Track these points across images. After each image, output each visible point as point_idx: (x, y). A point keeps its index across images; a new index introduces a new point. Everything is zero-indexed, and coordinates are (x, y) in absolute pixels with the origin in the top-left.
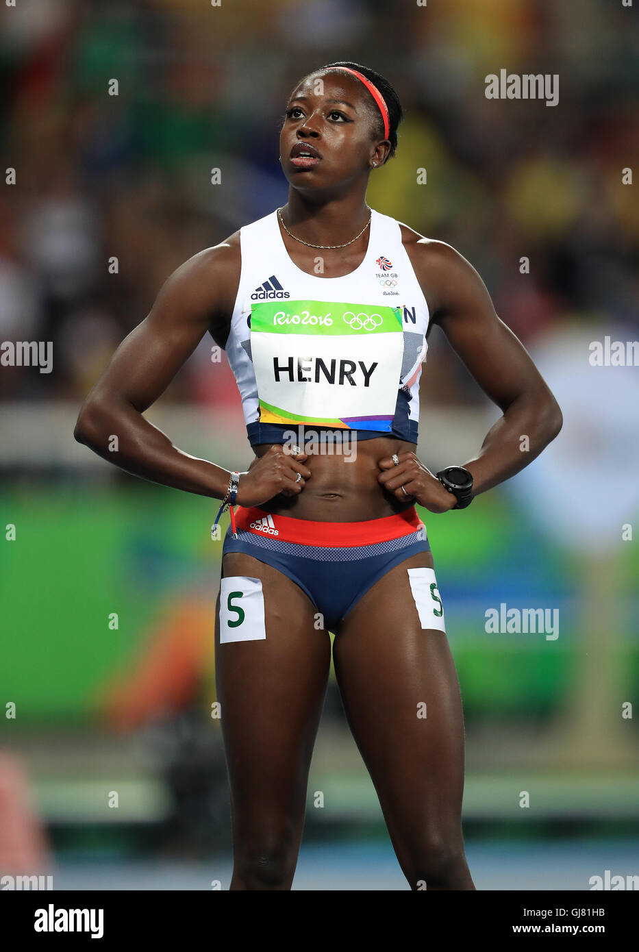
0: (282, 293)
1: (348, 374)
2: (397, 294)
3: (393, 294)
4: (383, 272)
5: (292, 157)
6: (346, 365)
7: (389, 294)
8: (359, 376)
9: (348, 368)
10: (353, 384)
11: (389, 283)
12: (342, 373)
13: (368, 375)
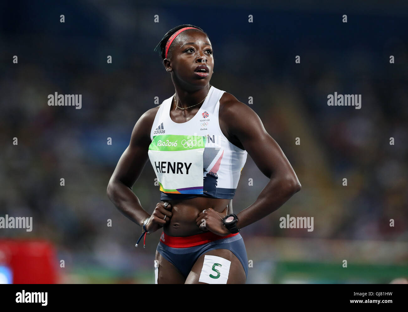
0: (163, 131)
1: (180, 169)
2: (206, 129)
3: (205, 129)
4: (204, 119)
5: (195, 72)
6: (179, 165)
7: (203, 129)
8: (184, 169)
9: (180, 166)
10: (182, 173)
11: (204, 124)
12: (178, 168)
13: (187, 169)
